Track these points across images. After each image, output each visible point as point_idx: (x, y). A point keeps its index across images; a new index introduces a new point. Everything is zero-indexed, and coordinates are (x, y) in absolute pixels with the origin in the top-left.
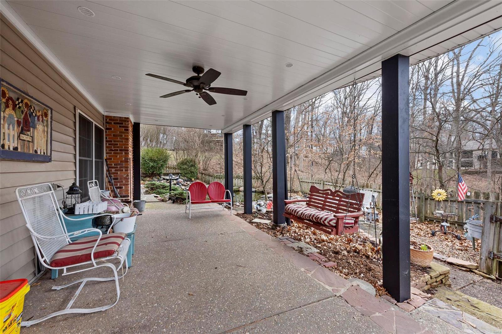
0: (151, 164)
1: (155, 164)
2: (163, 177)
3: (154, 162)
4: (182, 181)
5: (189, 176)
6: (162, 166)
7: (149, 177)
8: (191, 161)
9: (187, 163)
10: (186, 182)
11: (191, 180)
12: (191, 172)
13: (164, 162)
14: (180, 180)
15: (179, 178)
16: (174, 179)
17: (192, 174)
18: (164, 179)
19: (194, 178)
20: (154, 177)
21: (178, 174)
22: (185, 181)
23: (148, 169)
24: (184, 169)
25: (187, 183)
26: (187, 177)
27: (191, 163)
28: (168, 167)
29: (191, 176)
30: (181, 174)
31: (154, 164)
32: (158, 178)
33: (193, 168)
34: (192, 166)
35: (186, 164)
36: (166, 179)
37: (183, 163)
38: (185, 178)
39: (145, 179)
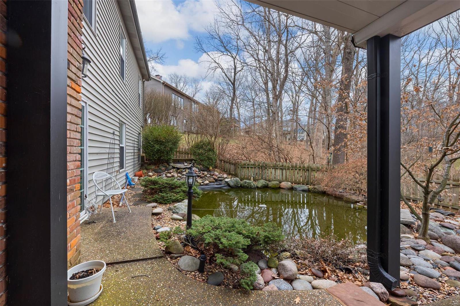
0: (157, 147)
1: (162, 147)
2: (172, 164)
3: (161, 144)
4: (197, 170)
5: (205, 163)
6: (171, 149)
7: (155, 164)
8: (209, 143)
9: (204, 146)
10: (201, 172)
11: (208, 168)
12: (209, 159)
13: (174, 145)
14: (194, 169)
15: (194, 166)
16: (187, 168)
17: (210, 161)
18: (174, 168)
19: (212, 166)
20: (161, 165)
21: (191, 160)
22: (200, 170)
23: (153, 155)
24: (199, 154)
25: (203, 174)
26: (203, 165)
27: (209, 147)
28: (179, 151)
29: (208, 164)
30: (195, 160)
31: (160, 147)
32: (166, 166)
33: (211, 153)
34: (210, 150)
35: (202, 147)
36: (177, 168)
37: (198, 146)
38: (201, 166)
39: (149, 167)
